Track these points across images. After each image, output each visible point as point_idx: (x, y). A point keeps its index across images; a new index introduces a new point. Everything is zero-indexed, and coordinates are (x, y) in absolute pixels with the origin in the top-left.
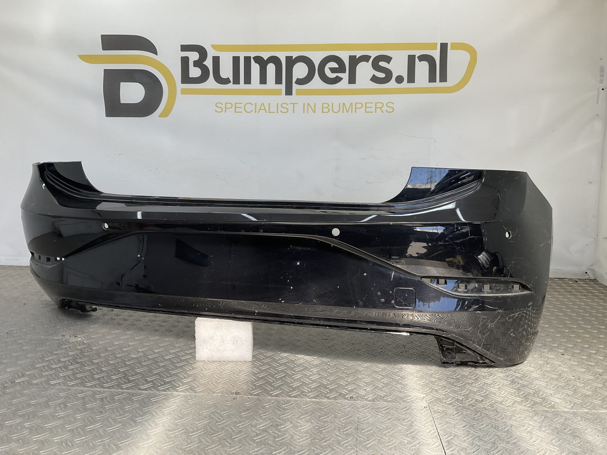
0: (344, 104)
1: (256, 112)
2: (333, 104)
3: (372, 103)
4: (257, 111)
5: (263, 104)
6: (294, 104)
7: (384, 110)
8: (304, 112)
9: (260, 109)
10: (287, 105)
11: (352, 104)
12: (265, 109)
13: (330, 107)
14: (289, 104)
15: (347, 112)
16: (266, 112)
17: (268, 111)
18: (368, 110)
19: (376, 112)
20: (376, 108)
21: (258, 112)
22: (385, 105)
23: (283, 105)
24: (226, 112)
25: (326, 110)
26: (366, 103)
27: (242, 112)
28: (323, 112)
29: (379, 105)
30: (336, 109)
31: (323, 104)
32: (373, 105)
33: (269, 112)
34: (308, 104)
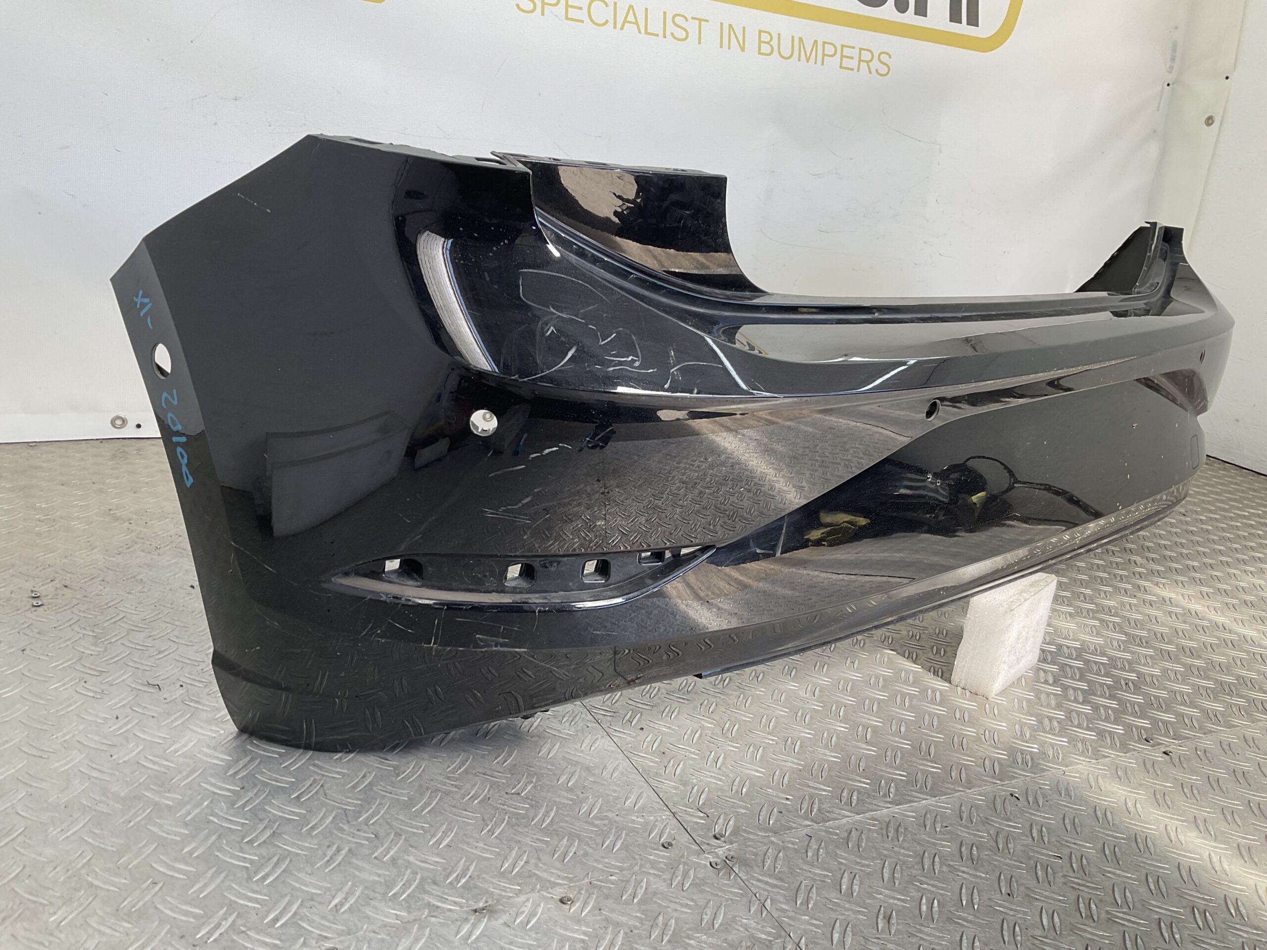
0: (801, 39)
1: (615, 27)
2: (779, 35)
3: (854, 48)
4: (619, 25)
5: (631, 7)
6: (700, 20)
7: (873, 70)
8: (721, 47)
9: (625, 21)
10: (687, 20)
11: (816, 42)
12: (636, 23)
13: (774, 43)
14: (689, 18)
15: (808, 60)
16: (640, 32)
17: (643, 30)
18: (846, 63)
19: (858, 70)
20: (860, 61)
21: (622, 28)
22: (876, 57)
23: (677, 19)
24: (543, 14)
25: (766, 48)
26: (843, 46)
27: (582, 21)
28: (760, 53)
29: (866, 56)
30: (786, 51)
31: (760, 31)
32: (855, 53)
33: (647, 33)
34: (730, 26)
